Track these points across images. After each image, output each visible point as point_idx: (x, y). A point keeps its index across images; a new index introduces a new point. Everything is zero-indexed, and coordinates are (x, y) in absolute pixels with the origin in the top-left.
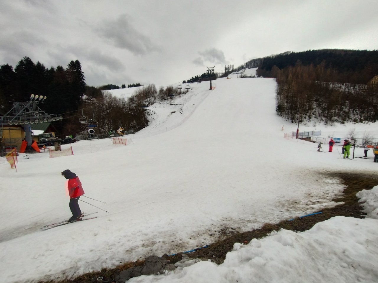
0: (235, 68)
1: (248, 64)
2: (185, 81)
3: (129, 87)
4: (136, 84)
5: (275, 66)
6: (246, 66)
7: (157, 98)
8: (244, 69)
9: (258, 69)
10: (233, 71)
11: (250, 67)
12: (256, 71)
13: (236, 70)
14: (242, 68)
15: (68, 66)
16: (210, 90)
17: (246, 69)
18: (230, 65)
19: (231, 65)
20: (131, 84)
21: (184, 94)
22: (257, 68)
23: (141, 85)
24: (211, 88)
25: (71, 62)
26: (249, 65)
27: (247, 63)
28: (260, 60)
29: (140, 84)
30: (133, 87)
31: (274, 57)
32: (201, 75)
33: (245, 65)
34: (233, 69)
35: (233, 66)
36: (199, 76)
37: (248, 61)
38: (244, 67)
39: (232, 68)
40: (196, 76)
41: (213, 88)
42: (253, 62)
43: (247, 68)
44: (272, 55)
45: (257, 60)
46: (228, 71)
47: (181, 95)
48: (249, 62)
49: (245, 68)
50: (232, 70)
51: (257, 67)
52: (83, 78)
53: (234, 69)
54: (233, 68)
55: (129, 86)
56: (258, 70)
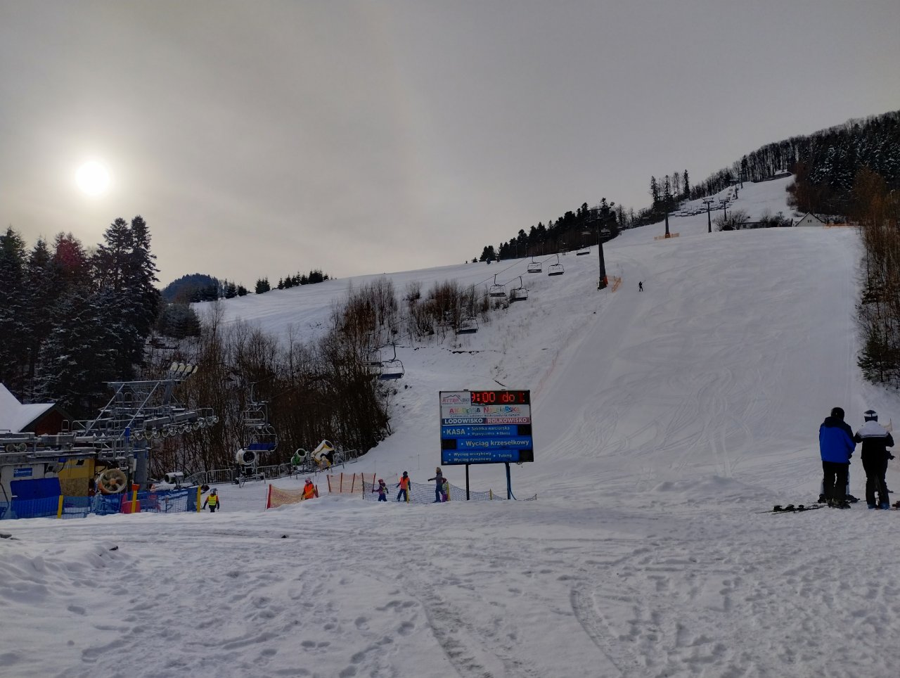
0: (694, 183)
1: (749, 165)
2: (491, 248)
3: (281, 287)
4: (307, 275)
6: (744, 172)
7: (400, 330)
8: (734, 188)
10: (688, 194)
11: (758, 177)
13: (699, 192)
14: (725, 180)
15: (105, 236)
16: (600, 287)
17: (744, 184)
18: (671, 175)
19: (676, 175)
20: (291, 277)
21: (500, 311)
22: (791, 179)
23: (327, 278)
24: (603, 283)
25: (114, 223)
29: (324, 275)
30: (297, 284)
33: (737, 169)
34: (687, 188)
35: (686, 175)
36: (547, 227)
37: (748, 154)
38: (735, 175)
39: (682, 186)
40: (536, 226)
41: (610, 283)
42: (771, 155)
43: (745, 180)
44: (852, 121)
45: (785, 145)
46: (669, 198)
47: (491, 314)
48: (752, 155)
49: (736, 181)
51: (789, 174)
52: (151, 274)
53: (690, 188)
54: (687, 184)
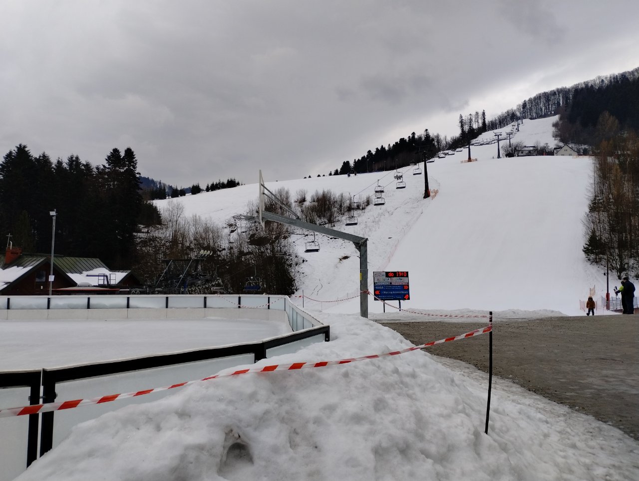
1: (528, 106)
2: (348, 162)
3: (208, 190)
4: (226, 182)
5: (607, 114)
6: (523, 112)
8: (517, 122)
9: (561, 119)
10: (485, 127)
11: (534, 115)
12: (555, 125)
13: (493, 126)
14: (510, 117)
15: (106, 160)
16: (425, 197)
17: (524, 120)
18: (474, 113)
19: (477, 113)
20: (215, 183)
21: (360, 211)
22: (556, 118)
23: (238, 184)
24: (427, 194)
25: (112, 151)
26: (531, 109)
27: (524, 105)
28: (564, 92)
29: (237, 182)
30: (219, 189)
31: (606, 82)
32: (391, 145)
33: (519, 109)
34: (484, 123)
35: (484, 114)
36: (387, 148)
37: (527, 99)
38: (518, 114)
39: (481, 121)
40: (379, 148)
41: (431, 194)
42: (543, 100)
43: (525, 118)
45: (554, 93)
46: (471, 130)
47: (354, 213)
48: (530, 100)
49: (518, 119)
50: (481, 125)
51: (555, 114)
53: (487, 122)
54: (484, 120)
55: (208, 186)
56: (560, 123)
